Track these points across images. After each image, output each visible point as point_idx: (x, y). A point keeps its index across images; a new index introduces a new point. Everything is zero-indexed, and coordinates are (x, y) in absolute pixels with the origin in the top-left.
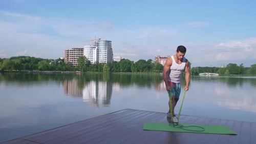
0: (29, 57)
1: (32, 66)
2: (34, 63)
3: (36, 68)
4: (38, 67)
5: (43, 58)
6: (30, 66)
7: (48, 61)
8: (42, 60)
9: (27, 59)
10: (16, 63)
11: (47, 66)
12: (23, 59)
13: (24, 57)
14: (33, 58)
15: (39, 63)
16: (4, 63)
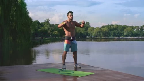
0: (117, 25)
1: (118, 33)
2: (120, 31)
3: (122, 34)
4: (124, 34)
5: (129, 26)
6: (117, 33)
7: (133, 28)
8: (128, 27)
9: (115, 27)
10: (104, 31)
11: (132, 33)
12: (111, 27)
13: (113, 25)
14: (120, 25)
15: (125, 30)
16: (95, 31)
